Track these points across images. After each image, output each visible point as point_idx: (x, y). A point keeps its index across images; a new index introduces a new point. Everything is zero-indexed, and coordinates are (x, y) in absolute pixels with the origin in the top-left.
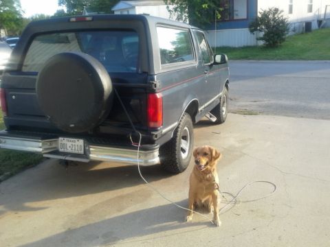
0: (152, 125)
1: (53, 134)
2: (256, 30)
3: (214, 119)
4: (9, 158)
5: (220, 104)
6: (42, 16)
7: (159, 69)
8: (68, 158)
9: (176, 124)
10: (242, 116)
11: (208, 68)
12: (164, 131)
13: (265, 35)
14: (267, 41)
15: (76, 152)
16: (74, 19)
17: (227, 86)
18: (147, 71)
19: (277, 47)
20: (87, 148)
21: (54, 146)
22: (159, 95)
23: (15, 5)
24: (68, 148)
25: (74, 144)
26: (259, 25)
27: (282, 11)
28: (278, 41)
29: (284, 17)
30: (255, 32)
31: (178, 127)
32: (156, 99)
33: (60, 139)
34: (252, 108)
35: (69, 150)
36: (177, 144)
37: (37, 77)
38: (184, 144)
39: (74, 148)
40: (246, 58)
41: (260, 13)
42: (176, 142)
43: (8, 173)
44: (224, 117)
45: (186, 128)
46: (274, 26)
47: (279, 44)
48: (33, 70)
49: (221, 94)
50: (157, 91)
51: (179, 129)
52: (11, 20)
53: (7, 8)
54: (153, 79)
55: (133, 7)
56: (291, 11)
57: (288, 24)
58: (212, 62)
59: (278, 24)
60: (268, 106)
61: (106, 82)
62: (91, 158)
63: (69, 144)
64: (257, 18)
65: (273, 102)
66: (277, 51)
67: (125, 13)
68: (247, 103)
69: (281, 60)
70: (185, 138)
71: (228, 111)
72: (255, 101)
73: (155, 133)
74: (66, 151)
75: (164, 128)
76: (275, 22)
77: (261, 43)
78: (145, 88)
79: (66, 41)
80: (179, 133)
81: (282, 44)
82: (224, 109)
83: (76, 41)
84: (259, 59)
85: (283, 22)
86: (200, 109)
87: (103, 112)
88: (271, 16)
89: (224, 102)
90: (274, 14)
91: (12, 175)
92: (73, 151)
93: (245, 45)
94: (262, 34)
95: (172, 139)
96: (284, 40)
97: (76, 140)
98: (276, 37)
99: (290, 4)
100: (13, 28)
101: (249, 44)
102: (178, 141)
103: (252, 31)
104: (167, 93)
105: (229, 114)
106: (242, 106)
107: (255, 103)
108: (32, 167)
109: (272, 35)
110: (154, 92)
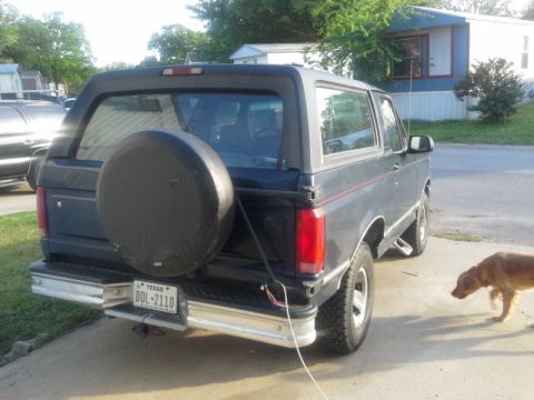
0: (304, 267)
1: (125, 274)
2: (466, 94)
3: (408, 250)
4: (50, 306)
5: (415, 221)
6: (122, 65)
7: (321, 163)
8: (149, 321)
9: (346, 264)
10: (453, 242)
11: (398, 160)
12: (326, 279)
13: (481, 103)
14: (484, 112)
15: (164, 309)
16: (169, 72)
17: (427, 190)
18: (298, 167)
19: (502, 123)
20: (183, 304)
21: (124, 295)
22: (318, 213)
23: (82, 48)
24: (149, 300)
25: (159, 293)
26: (472, 86)
27: (512, 64)
28: (505, 113)
29: (515, 74)
30: (464, 98)
31: (349, 269)
32: (313, 220)
33: (137, 283)
34: (468, 229)
35: (151, 304)
36: (347, 300)
37: (101, 171)
38: (358, 299)
39: (159, 302)
40: (451, 139)
41: (474, 66)
42: (345, 297)
43: (45, 334)
44: (422, 243)
45: (362, 269)
46: (496, 89)
47: (506, 118)
48: (95, 158)
49: (418, 204)
50: (315, 205)
51: (351, 273)
52: (74, 71)
53: (70, 53)
54: (309, 183)
55: (264, 55)
56: (525, 65)
57: (521, 86)
58: (406, 149)
59: (505, 84)
60: (497, 226)
61: (222, 185)
62: (190, 324)
63: (151, 293)
64: (468, 76)
65: (505, 218)
66: (503, 130)
67: (252, 63)
68: (460, 219)
69: (511, 144)
70: (359, 287)
71: (428, 233)
72: (473, 216)
73: (310, 285)
74: (144, 305)
75: (325, 274)
76: (499, 81)
77: (475, 115)
78: (293, 200)
79: (156, 108)
80: (350, 281)
81: (512, 117)
82: (422, 230)
83: (172, 108)
84: (473, 142)
85: (513, 81)
86: (385, 234)
87: (216, 241)
88: (492, 72)
89: (422, 218)
90: (498, 68)
91: (50, 339)
92: (158, 308)
93: (448, 117)
94: (476, 101)
95: (338, 291)
96: (514, 111)
97: (164, 287)
98: (500, 106)
99: (524, 52)
100: (78, 82)
101: (454, 117)
102: (348, 294)
103: (459, 96)
104: (332, 207)
105: (430, 238)
106: (451, 225)
107: (473, 220)
108: (88, 324)
109: (493, 102)
110: (309, 207)
